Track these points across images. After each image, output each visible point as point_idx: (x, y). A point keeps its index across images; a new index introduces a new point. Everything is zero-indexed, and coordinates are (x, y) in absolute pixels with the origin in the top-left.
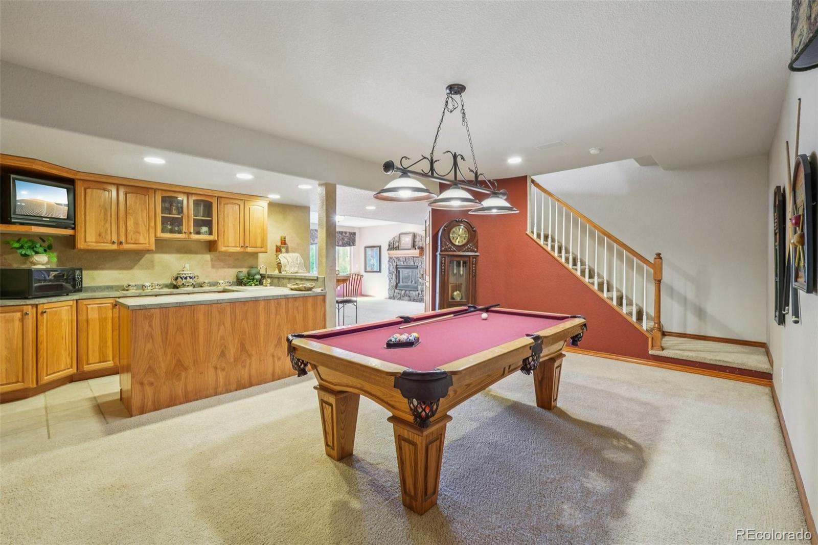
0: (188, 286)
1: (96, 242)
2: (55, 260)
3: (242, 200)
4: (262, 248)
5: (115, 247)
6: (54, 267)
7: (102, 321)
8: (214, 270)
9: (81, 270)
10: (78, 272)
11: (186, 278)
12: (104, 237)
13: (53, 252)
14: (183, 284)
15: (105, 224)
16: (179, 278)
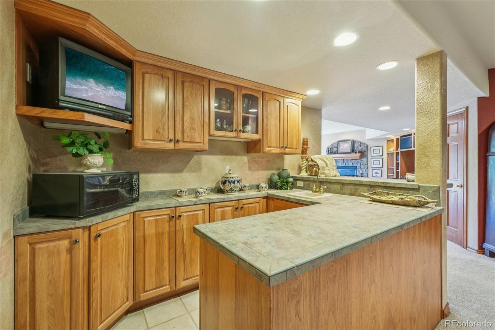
0: (236, 190)
1: (154, 140)
2: (111, 162)
3: (282, 96)
4: (296, 149)
5: (171, 146)
6: (110, 170)
7: (159, 236)
8: (250, 173)
9: (138, 174)
10: (135, 177)
11: (234, 182)
12: (161, 133)
13: (109, 152)
14: (231, 189)
15: (162, 117)
16: (227, 182)
